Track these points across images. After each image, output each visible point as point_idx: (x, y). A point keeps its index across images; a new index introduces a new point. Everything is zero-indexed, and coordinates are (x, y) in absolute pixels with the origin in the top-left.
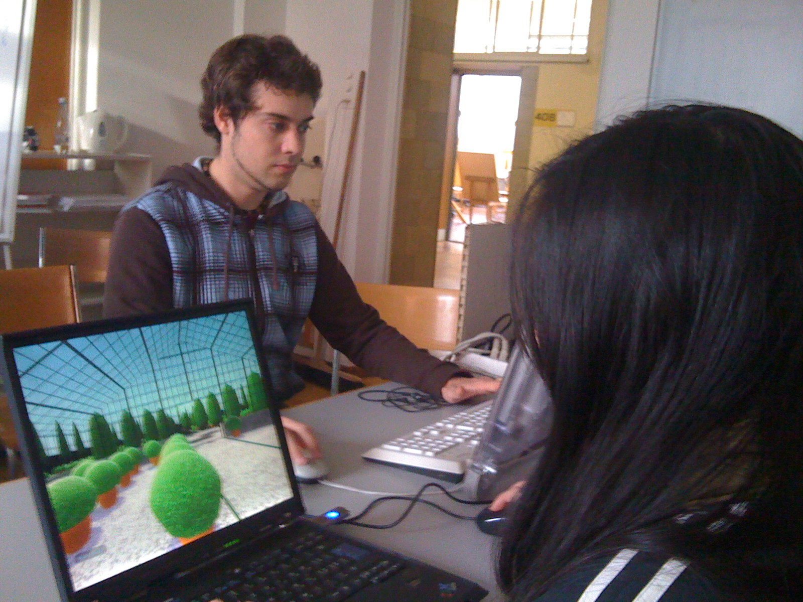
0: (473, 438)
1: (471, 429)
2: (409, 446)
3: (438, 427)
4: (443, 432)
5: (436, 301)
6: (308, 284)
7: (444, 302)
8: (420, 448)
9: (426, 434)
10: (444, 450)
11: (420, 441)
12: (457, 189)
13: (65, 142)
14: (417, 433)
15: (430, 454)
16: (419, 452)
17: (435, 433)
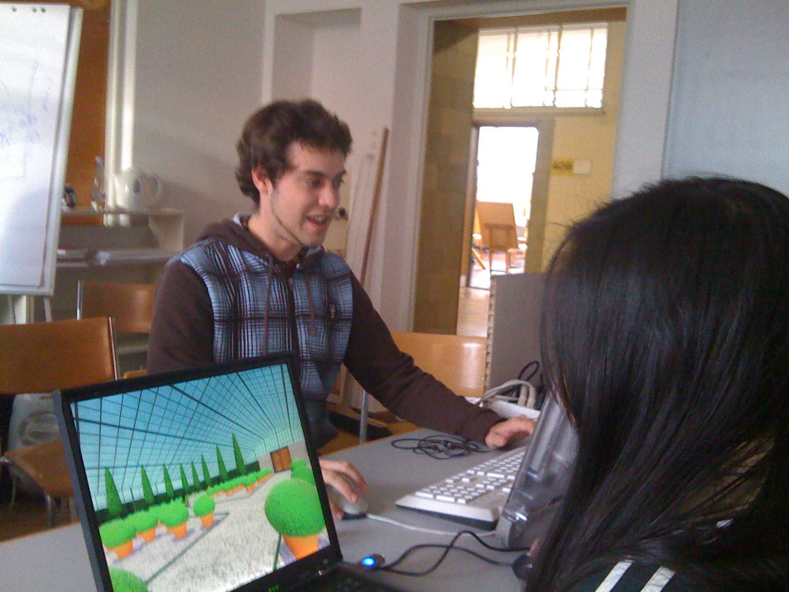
0: (503, 485)
1: (502, 476)
2: (442, 493)
3: (469, 475)
4: (474, 479)
5: (462, 349)
6: (343, 330)
7: (469, 349)
8: (453, 494)
9: (457, 482)
10: (475, 498)
11: (451, 488)
12: (477, 237)
13: (101, 199)
14: (449, 481)
15: (462, 501)
16: (452, 500)
17: (466, 480)
